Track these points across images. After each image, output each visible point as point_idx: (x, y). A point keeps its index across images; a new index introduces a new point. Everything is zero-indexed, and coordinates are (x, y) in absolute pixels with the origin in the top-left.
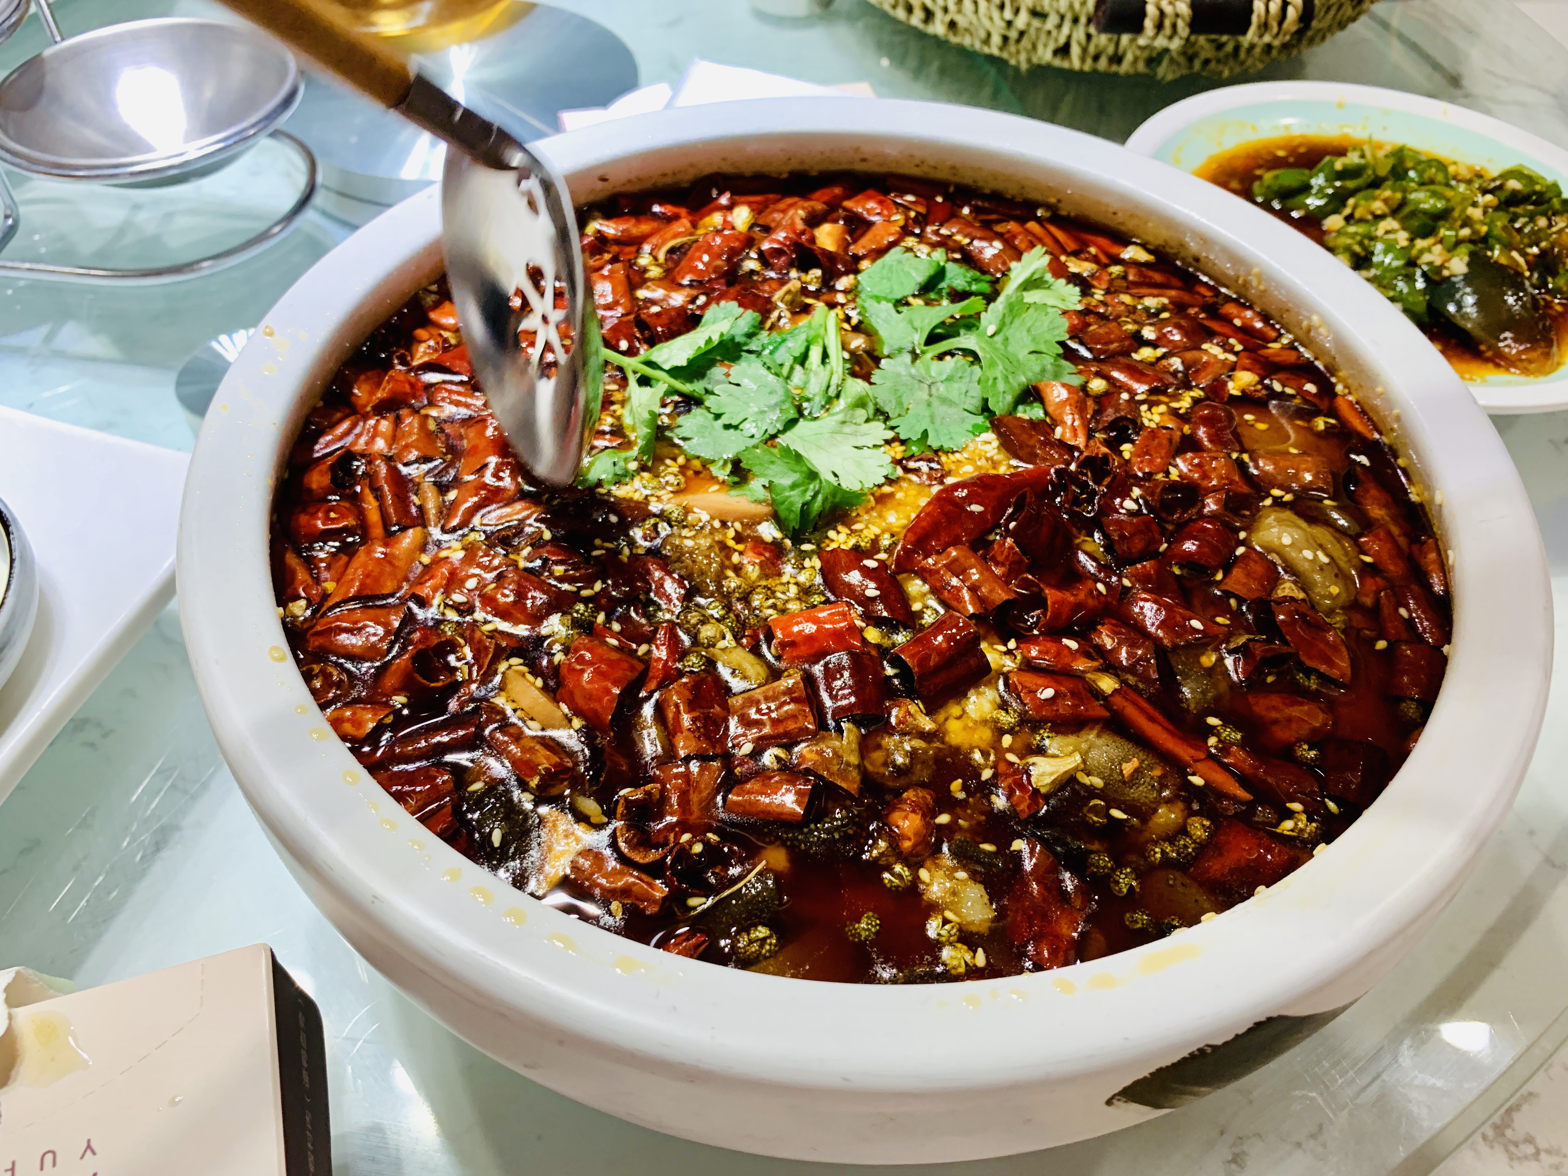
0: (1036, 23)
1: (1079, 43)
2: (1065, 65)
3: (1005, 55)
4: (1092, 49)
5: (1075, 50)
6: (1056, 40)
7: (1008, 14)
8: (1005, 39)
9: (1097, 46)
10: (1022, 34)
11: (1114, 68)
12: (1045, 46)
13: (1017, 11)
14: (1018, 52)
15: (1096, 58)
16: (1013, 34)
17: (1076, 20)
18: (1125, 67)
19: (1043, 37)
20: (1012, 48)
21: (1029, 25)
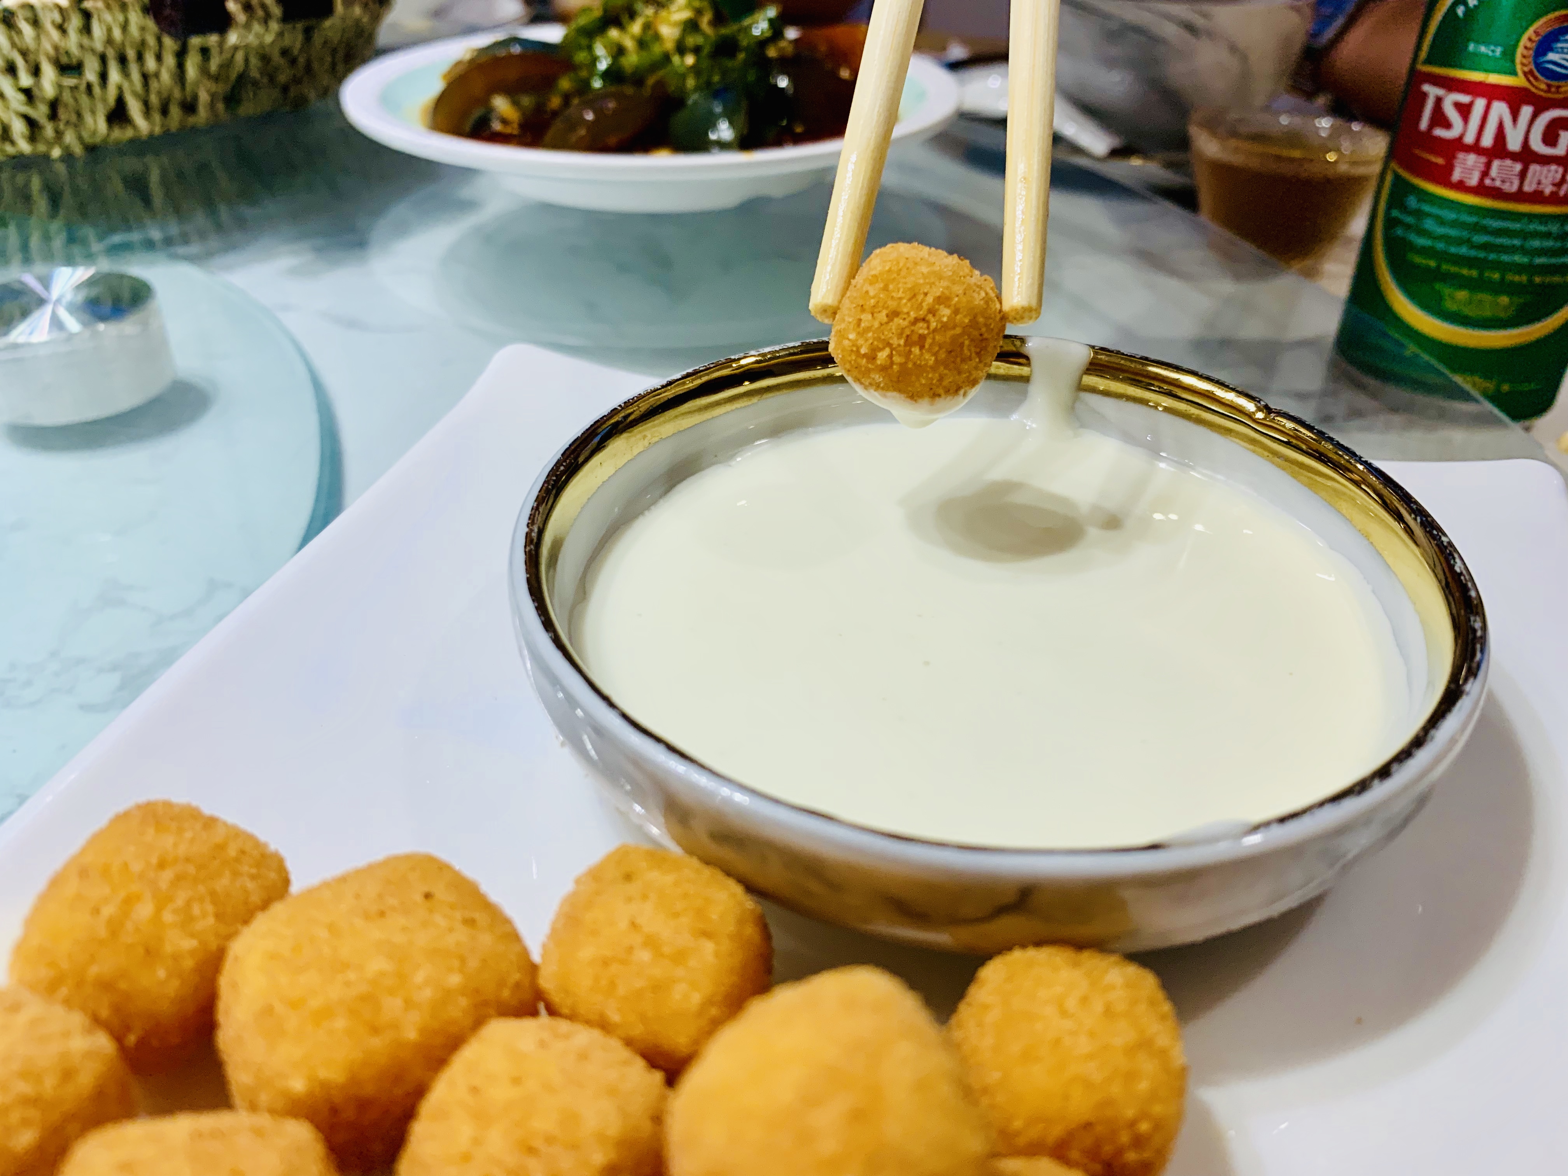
0: (69, 81)
1: (135, 94)
2: (129, 133)
3: (41, 148)
4: (154, 99)
5: (134, 108)
6: (104, 100)
7: (26, 80)
8: (31, 123)
9: (159, 93)
10: (54, 106)
11: (192, 120)
12: (93, 112)
13: (36, 71)
14: (59, 134)
15: (165, 111)
16: (40, 113)
17: (122, 60)
18: (203, 113)
19: (84, 99)
20: (49, 130)
21: (60, 87)
